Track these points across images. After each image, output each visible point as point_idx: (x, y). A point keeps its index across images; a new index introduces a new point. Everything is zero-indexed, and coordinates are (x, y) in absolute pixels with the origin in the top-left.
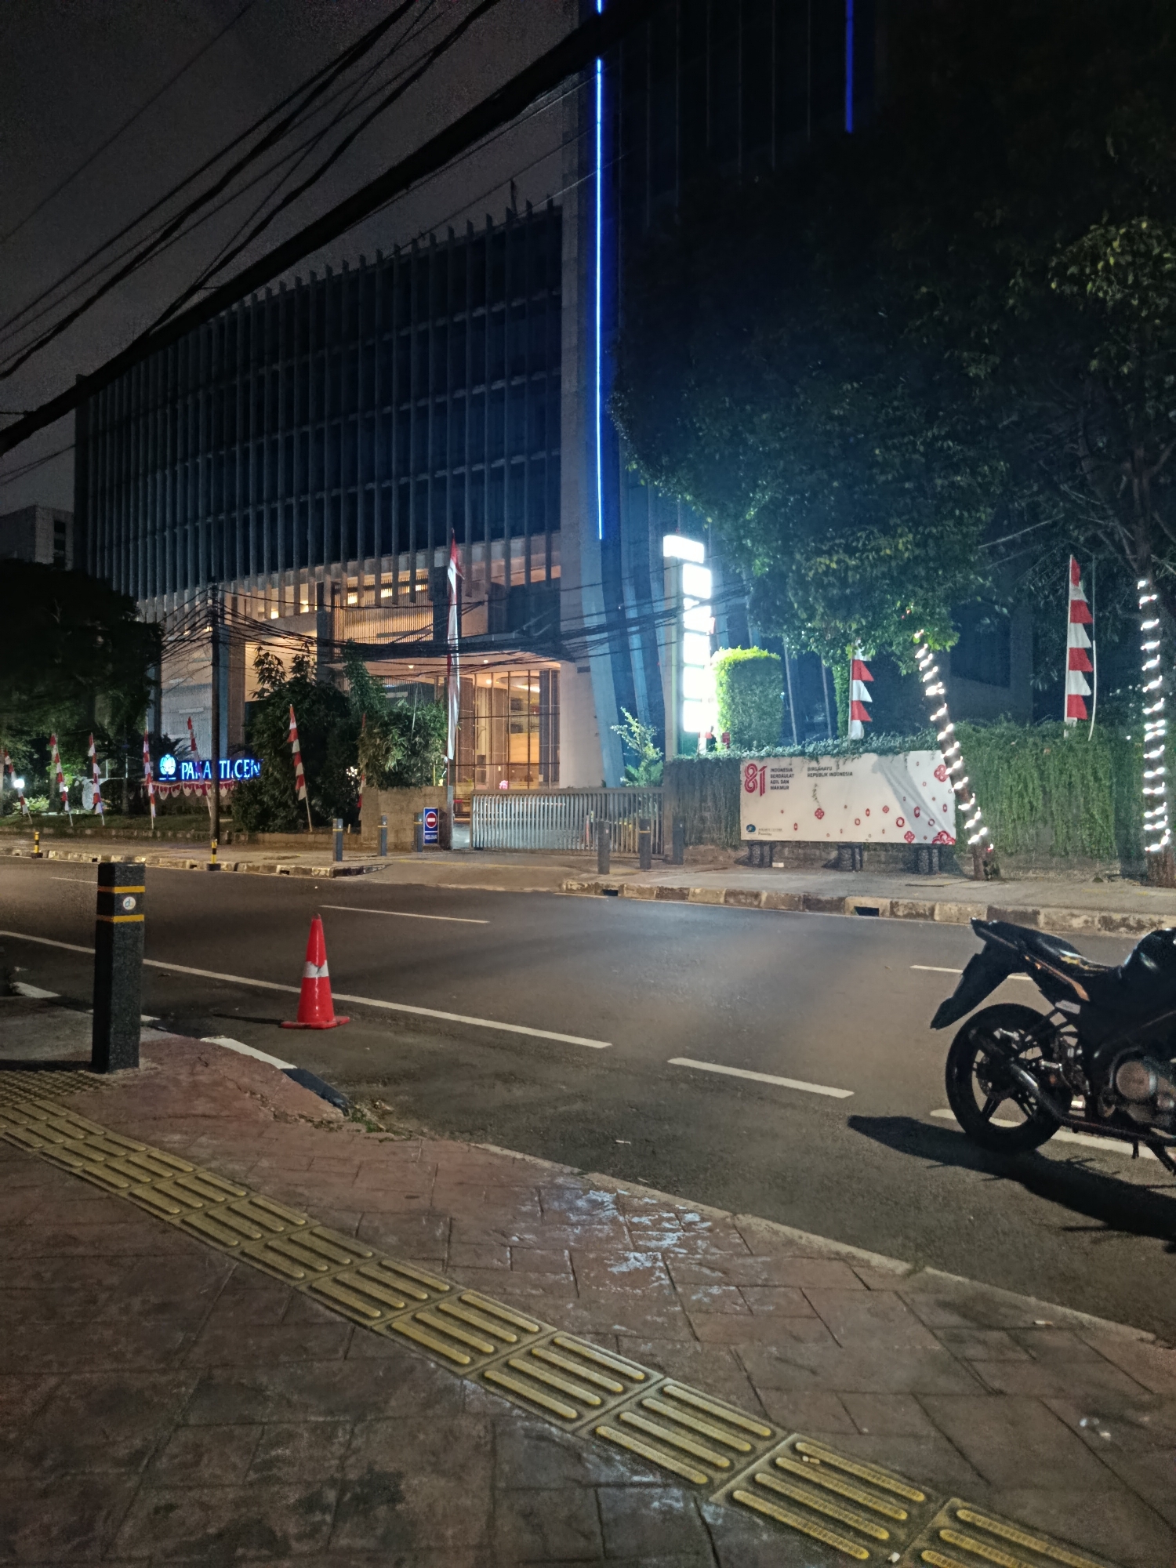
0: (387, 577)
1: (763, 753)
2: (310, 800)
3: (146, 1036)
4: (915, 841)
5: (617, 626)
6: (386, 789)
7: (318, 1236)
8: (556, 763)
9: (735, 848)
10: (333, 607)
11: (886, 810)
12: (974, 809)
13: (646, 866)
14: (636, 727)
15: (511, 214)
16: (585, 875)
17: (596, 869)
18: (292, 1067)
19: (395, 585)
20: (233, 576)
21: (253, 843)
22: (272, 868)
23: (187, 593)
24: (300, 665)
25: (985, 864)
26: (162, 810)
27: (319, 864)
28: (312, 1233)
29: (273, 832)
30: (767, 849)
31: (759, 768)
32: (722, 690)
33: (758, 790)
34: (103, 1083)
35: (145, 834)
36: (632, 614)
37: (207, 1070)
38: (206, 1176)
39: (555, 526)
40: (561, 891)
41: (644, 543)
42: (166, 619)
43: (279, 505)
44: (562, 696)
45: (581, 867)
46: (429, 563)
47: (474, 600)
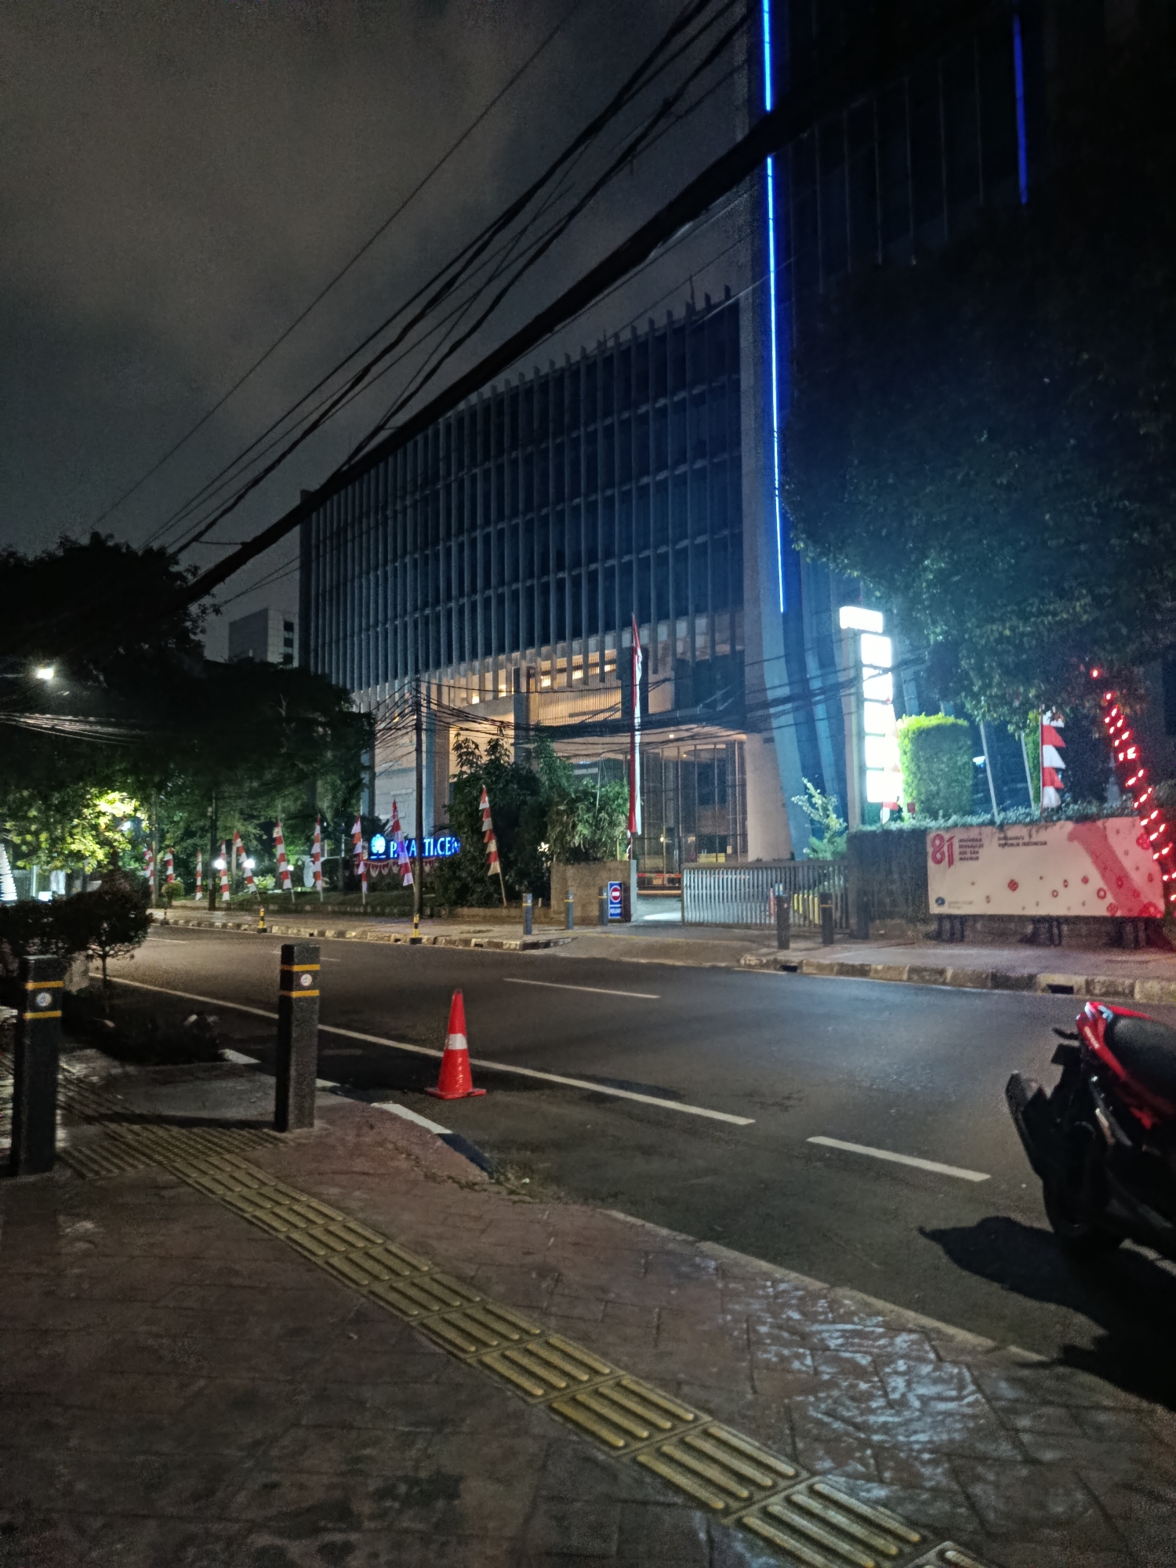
0: (578, 659)
1: (951, 822)
2: (504, 876)
3: (324, 1101)
4: (1118, 914)
5: (801, 697)
6: (573, 864)
7: (437, 1281)
8: (744, 835)
9: (924, 921)
10: (528, 692)
11: (1085, 880)
13: (828, 941)
14: (818, 800)
15: (690, 308)
16: (764, 950)
17: (775, 943)
18: (448, 1132)
19: (585, 666)
20: (438, 665)
21: (453, 918)
22: (467, 942)
23: (397, 683)
24: (494, 746)
26: (372, 888)
27: (510, 937)
28: (433, 1279)
29: (472, 906)
30: (957, 922)
31: (946, 838)
32: (906, 759)
33: (946, 861)
34: (281, 1141)
35: (356, 910)
36: (816, 684)
37: (371, 1133)
38: (352, 1225)
39: (739, 601)
40: (740, 966)
41: (826, 613)
42: (378, 708)
43: (478, 597)
44: (749, 767)
45: (760, 941)
46: (618, 644)
47: (660, 676)
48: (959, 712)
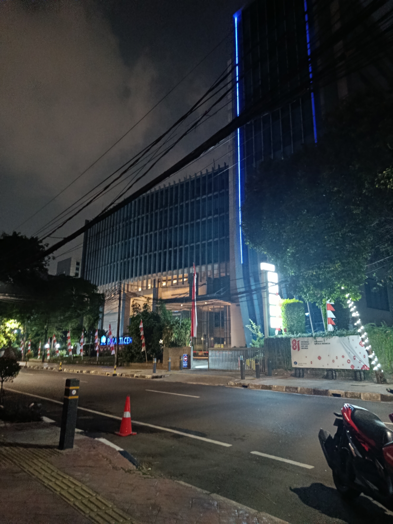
0: (175, 276)
1: (298, 335)
2: (147, 352)
3: (77, 437)
4: (355, 369)
5: (249, 292)
6: (171, 348)
7: (115, 512)
8: (230, 338)
9: (290, 370)
10: (158, 287)
11: (343, 357)
12: (374, 357)
13: (258, 377)
14: (254, 326)
15: (213, 169)
16: (236, 380)
17: (240, 377)
18: (122, 450)
19: (178, 279)
20: (128, 278)
21: (128, 366)
22: (133, 376)
23: (114, 283)
24: (145, 306)
25: (381, 378)
26: (101, 355)
27: (148, 374)
28: (113, 510)
29: (135, 362)
30: (301, 371)
31: (297, 341)
32: (283, 313)
33: (297, 349)
34: (61, 453)
35: (94, 363)
36: (253, 288)
37: (95, 450)
38: (84, 488)
39: (228, 259)
40: (228, 385)
41: (256, 265)
42: (106, 292)
43: (143, 256)
44: (231, 314)
45: (235, 376)
46: (189, 272)
47: (202, 283)
48: (300, 298)
